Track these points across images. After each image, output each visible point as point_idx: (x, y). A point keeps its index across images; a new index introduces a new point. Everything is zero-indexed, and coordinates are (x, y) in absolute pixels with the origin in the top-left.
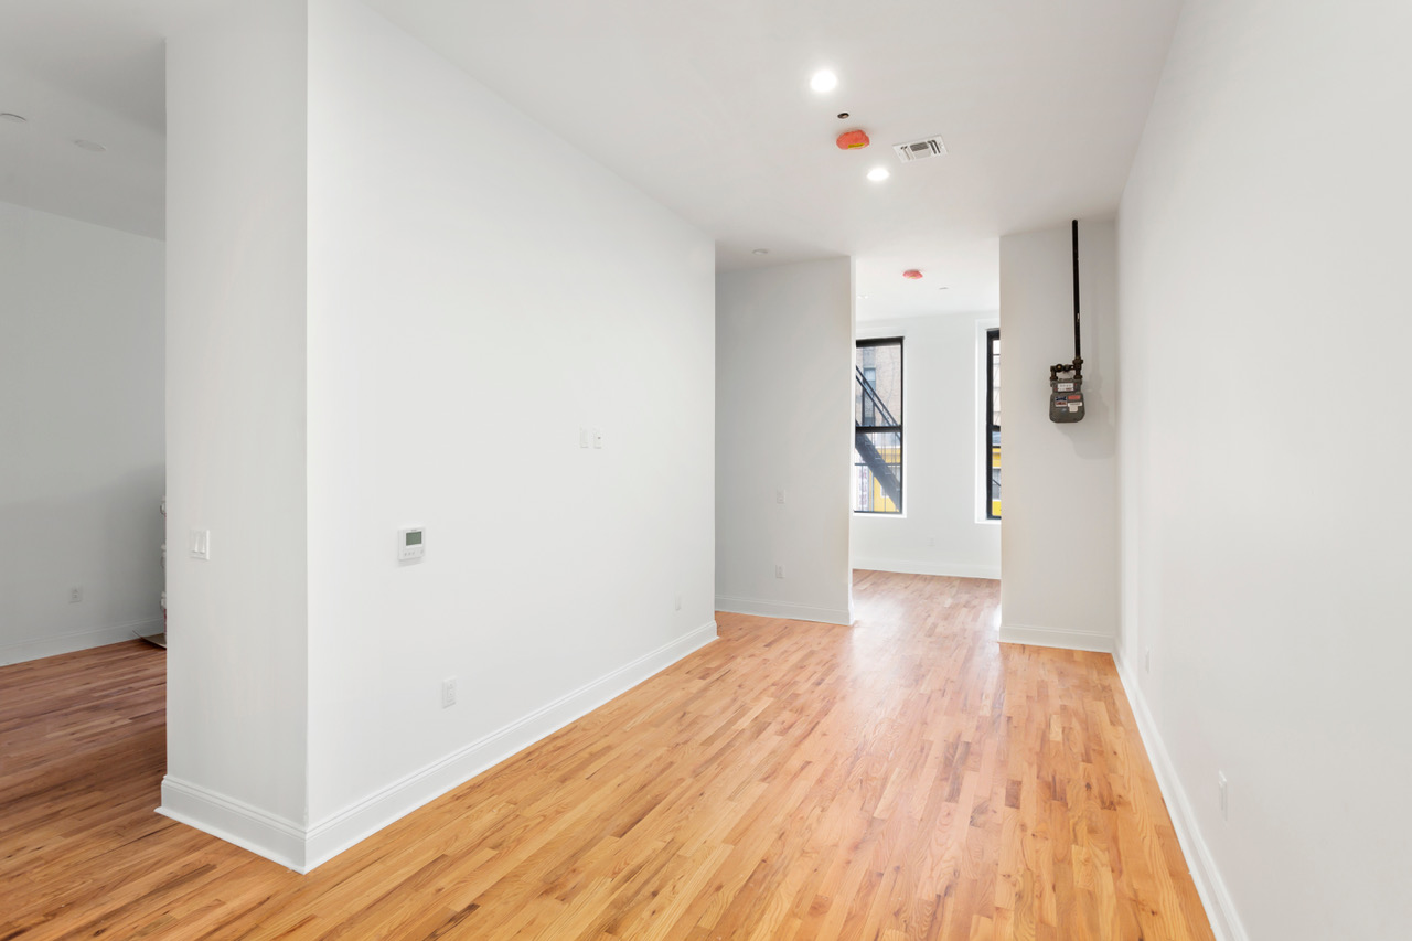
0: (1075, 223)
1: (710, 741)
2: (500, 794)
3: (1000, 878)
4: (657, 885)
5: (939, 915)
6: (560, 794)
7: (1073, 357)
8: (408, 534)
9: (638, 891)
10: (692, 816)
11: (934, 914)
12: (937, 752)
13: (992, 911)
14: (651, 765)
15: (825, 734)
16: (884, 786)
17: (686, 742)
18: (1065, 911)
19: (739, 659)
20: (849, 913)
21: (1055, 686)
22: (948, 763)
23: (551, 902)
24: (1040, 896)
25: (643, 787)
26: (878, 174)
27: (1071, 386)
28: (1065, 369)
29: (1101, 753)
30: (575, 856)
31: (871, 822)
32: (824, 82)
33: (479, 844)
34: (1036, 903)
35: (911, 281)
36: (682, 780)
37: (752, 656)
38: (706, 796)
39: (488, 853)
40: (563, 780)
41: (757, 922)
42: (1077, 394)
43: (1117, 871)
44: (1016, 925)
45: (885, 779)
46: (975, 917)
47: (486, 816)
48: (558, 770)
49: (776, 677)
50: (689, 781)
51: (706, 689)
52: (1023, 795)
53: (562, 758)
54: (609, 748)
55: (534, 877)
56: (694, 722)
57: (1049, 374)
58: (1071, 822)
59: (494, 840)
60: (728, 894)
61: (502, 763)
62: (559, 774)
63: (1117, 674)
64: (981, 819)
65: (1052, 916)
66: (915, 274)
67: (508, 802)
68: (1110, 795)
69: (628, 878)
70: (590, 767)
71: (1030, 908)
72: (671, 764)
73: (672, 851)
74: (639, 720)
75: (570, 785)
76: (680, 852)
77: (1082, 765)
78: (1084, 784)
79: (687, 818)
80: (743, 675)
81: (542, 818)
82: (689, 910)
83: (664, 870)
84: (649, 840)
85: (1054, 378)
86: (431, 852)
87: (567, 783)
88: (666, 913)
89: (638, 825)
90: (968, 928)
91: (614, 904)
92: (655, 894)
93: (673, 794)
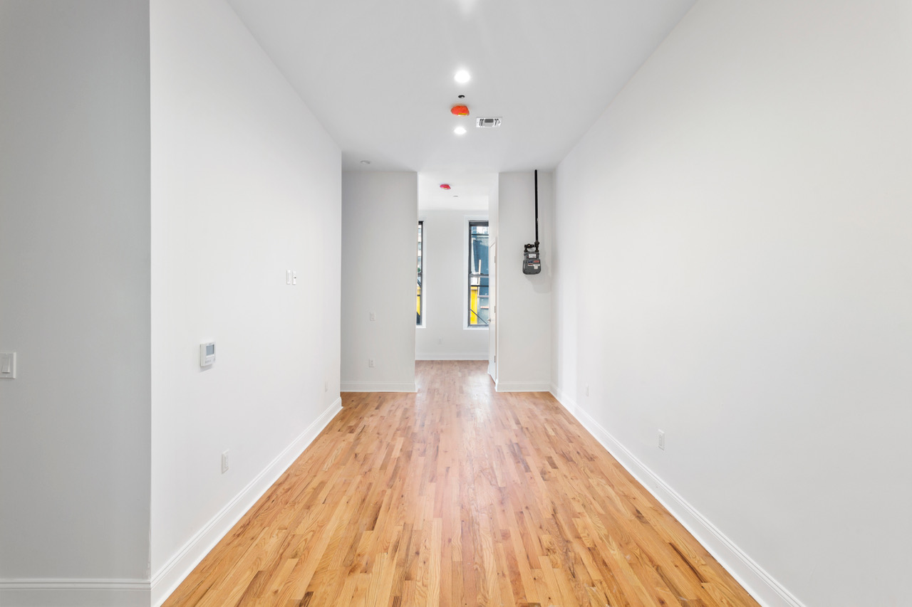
0: (536, 171)
1: (383, 467)
2: (269, 525)
3: (572, 500)
4: (415, 548)
5: (558, 523)
6: (312, 516)
7: (535, 241)
8: (207, 347)
9: (407, 555)
10: (406, 508)
11: (556, 523)
12: (506, 450)
13: (579, 515)
14: (358, 487)
15: (446, 452)
16: (493, 471)
17: (370, 470)
18: (604, 507)
19: (365, 419)
20: (521, 533)
21: (537, 411)
22: (515, 455)
23: (358, 575)
24: (591, 503)
25: (364, 500)
26: (460, 131)
27: (535, 255)
28: (530, 246)
29: (574, 437)
30: (353, 547)
31: (500, 489)
32: (462, 77)
33: (281, 558)
34: (592, 507)
35: (443, 190)
36: (384, 492)
37: (372, 416)
38: (405, 496)
39: (291, 563)
40: (308, 507)
41: (482, 550)
42: (537, 260)
43: (612, 486)
44: (591, 518)
45: (492, 467)
46: (573, 519)
47: (271, 542)
48: (299, 503)
49: (396, 426)
50: (389, 492)
51: (358, 439)
52: (556, 462)
53: (295, 495)
54: (322, 484)
55: (336, 564)
56: (365, 459)
57: (524, 249)
58: (582, 469)
59: (289, 551)
60: (457, 541)
61: (253, 507)
62: (302, 505)
63: (557, 401)
64: (547, 476)
65: (602, 511)
66: (447, 186)
67: (279, 529)
68: (589, 455)
69: (396, 548)
70: (320, 496)
71: (591, 509)
72: (371, 484)
73: (410, 529)
74: (329, 463)
75: (315, 510)
76: (415, 528)
77: (570, 444)
78: (576, 452)
79: (404, 510)
80: (375, 427)
81: (312, 533)
82: (442, 555)
83: (413, 540)
84: (390, 527)
85: (526, 251)
86: (248, 573)
87: (312, 508)
88: (431, 561)
89: (378, 520)
90: (573, 525)
91: (398, 565)
92: (417, 553)
93: (386, 500)
